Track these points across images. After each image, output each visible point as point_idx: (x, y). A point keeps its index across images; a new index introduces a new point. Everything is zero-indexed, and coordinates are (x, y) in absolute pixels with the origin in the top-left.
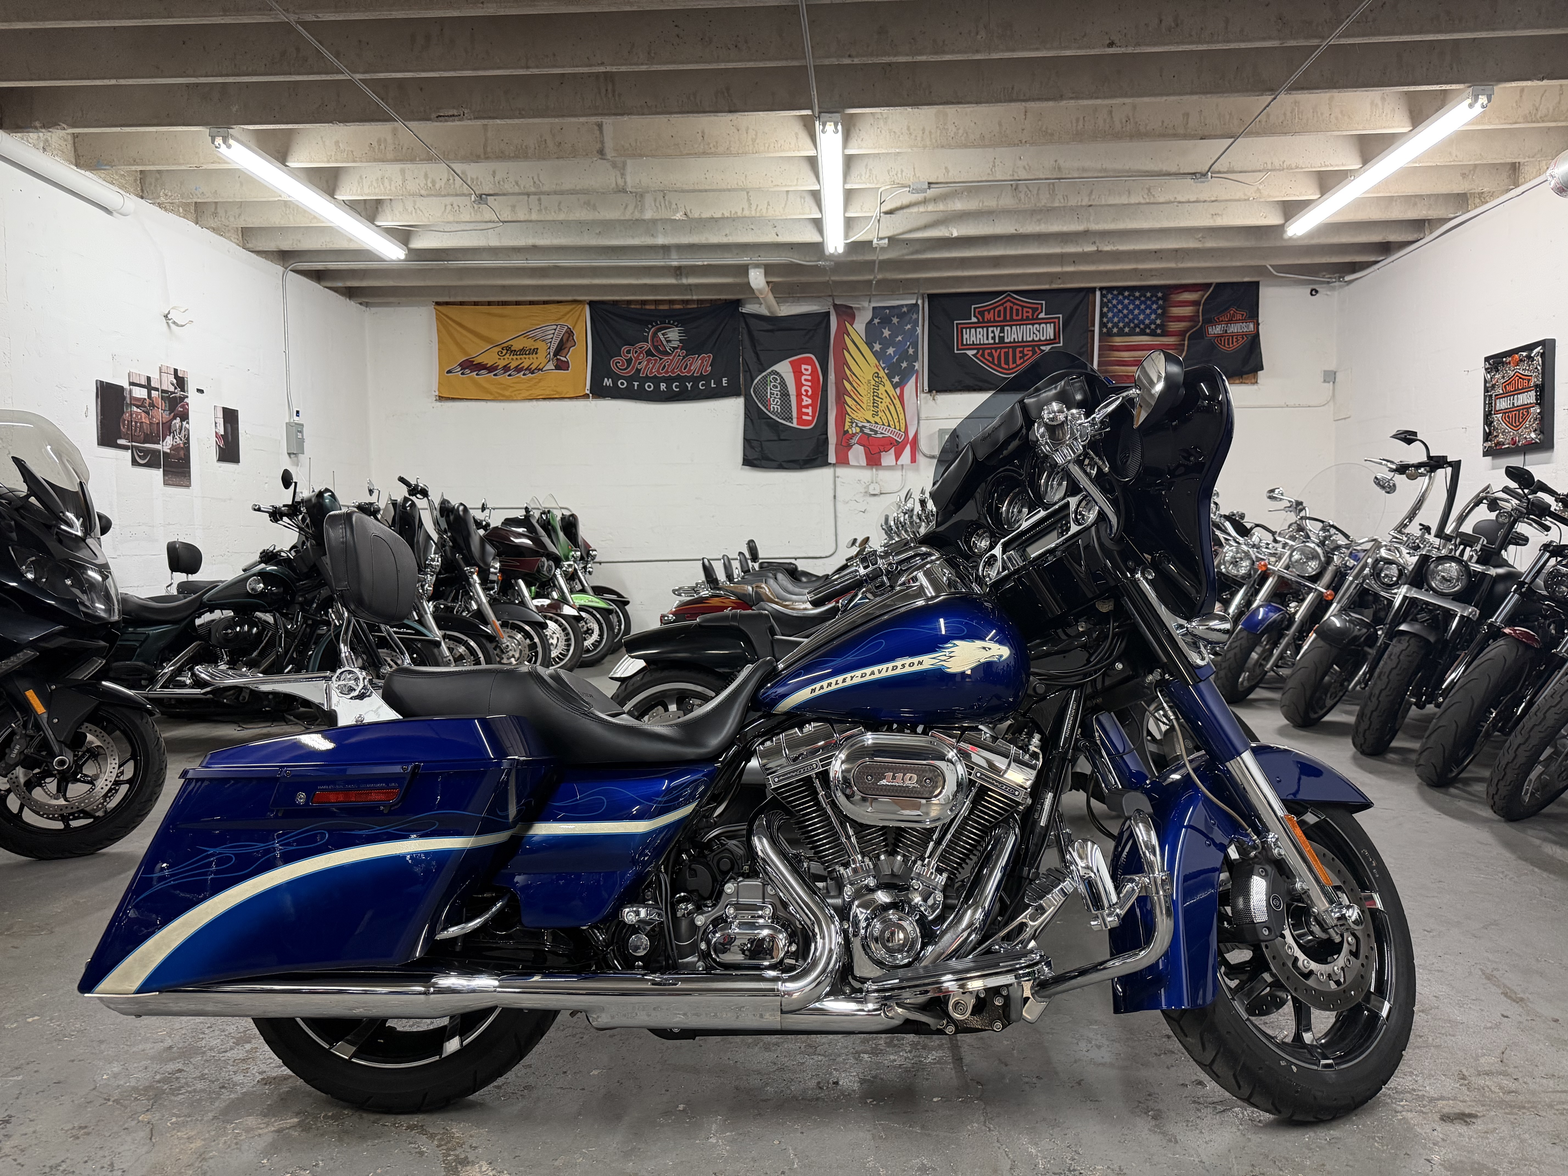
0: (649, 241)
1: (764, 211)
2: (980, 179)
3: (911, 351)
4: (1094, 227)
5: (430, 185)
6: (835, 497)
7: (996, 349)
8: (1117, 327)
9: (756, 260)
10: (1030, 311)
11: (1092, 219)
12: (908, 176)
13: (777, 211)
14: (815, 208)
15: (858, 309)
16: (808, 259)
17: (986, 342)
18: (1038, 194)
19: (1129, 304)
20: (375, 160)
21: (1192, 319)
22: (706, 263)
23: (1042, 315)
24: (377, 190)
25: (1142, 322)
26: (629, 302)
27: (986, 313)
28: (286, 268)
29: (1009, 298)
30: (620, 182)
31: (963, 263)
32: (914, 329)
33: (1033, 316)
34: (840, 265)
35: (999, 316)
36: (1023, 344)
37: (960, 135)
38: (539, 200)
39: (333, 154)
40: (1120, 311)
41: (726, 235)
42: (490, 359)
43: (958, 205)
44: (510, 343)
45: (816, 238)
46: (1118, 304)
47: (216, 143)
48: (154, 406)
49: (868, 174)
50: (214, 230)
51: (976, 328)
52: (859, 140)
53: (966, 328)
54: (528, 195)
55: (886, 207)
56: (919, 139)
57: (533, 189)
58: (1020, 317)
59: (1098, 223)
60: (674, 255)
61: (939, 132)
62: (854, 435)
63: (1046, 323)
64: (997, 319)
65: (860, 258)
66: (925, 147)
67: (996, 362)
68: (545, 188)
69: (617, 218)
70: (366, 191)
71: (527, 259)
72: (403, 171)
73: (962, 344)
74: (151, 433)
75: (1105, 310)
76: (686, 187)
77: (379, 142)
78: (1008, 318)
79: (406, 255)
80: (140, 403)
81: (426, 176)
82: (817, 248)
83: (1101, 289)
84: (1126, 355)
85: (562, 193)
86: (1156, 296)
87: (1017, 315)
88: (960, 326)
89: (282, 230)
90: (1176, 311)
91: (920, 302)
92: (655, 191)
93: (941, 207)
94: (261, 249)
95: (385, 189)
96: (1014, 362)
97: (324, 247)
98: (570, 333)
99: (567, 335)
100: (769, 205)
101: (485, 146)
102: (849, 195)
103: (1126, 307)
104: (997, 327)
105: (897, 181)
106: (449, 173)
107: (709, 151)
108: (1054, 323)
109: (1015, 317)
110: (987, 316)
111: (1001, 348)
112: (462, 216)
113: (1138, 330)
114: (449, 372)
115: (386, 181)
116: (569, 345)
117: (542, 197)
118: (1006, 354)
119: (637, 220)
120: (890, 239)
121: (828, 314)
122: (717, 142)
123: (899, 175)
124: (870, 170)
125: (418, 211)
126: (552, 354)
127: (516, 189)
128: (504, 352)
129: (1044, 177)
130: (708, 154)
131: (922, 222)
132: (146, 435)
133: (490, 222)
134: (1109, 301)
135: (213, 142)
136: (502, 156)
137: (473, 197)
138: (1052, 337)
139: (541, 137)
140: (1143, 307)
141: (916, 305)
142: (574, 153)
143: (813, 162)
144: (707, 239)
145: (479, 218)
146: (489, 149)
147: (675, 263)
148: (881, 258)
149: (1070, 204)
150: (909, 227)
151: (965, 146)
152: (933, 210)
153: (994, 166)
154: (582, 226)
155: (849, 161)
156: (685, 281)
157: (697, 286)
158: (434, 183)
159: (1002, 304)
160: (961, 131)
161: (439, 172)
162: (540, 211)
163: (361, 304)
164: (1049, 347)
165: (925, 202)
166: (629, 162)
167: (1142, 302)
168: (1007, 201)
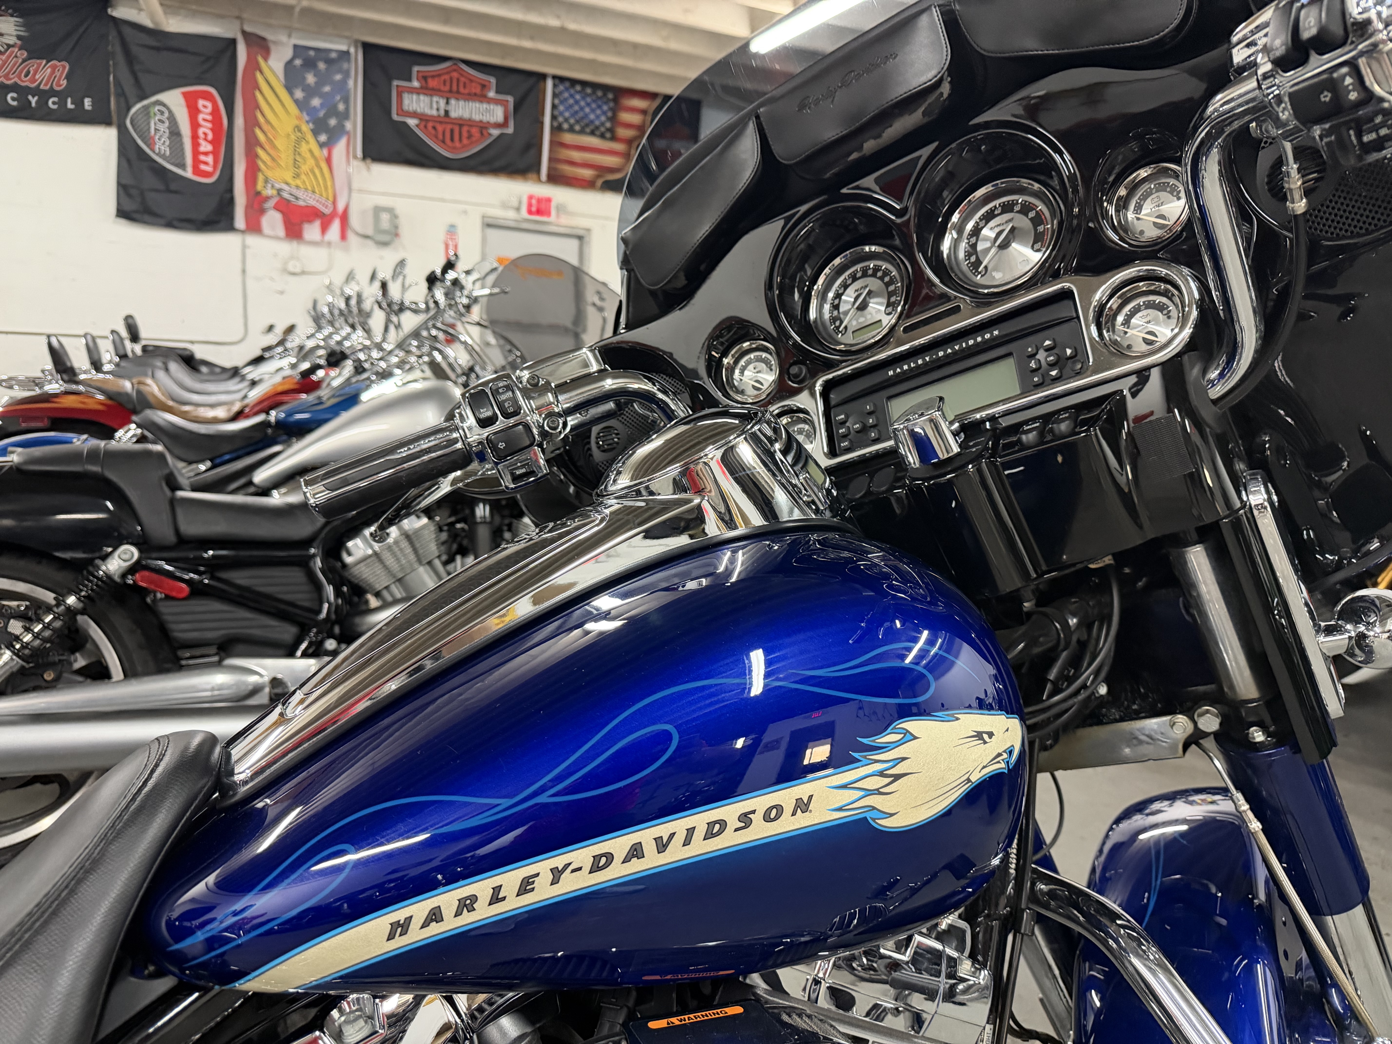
3: (341, 107)
6: (244, 271)
7: (440, 123)
8: (568, 122)
10: (479, 86)
15: (275, 43)
17: (429, 112)
19: (581, 99)
21: (640, 128)
23: (491, 94)
25: (592, 122)
27: (430, 79)
29: (455, 66)
32: (344, 82)
33: (481, 92)
35: (444, 85)
36: (470, 123)
40: (571, 106)
46: (570, 97)
51: (418, 94)
53: (407, 92)
58: (466, 91)
62: (267, 198)
63: (496, 104)
64: (442, 88)
67: (440, 138)
73: (402, 110)
75: (556, 101)
78: (454, 90)
83: (553, 77)
84: (575, 155)
86: (607, 96)
87: (464, 88)
88: (399, 88)
90: (625, 117)
91: (352, 50)
103: (577, 102)
104: (442, 97)
108: (504, 105)
109: (462, 90)
111: (446, 123)
113: (588, 129)
118: (452, 131)
121: (233, 42)
134: (561, 93)
138: (502, 121)
140: (594, 106)
141: (347, 53)
164: (498, 132)
167: (593, 100)
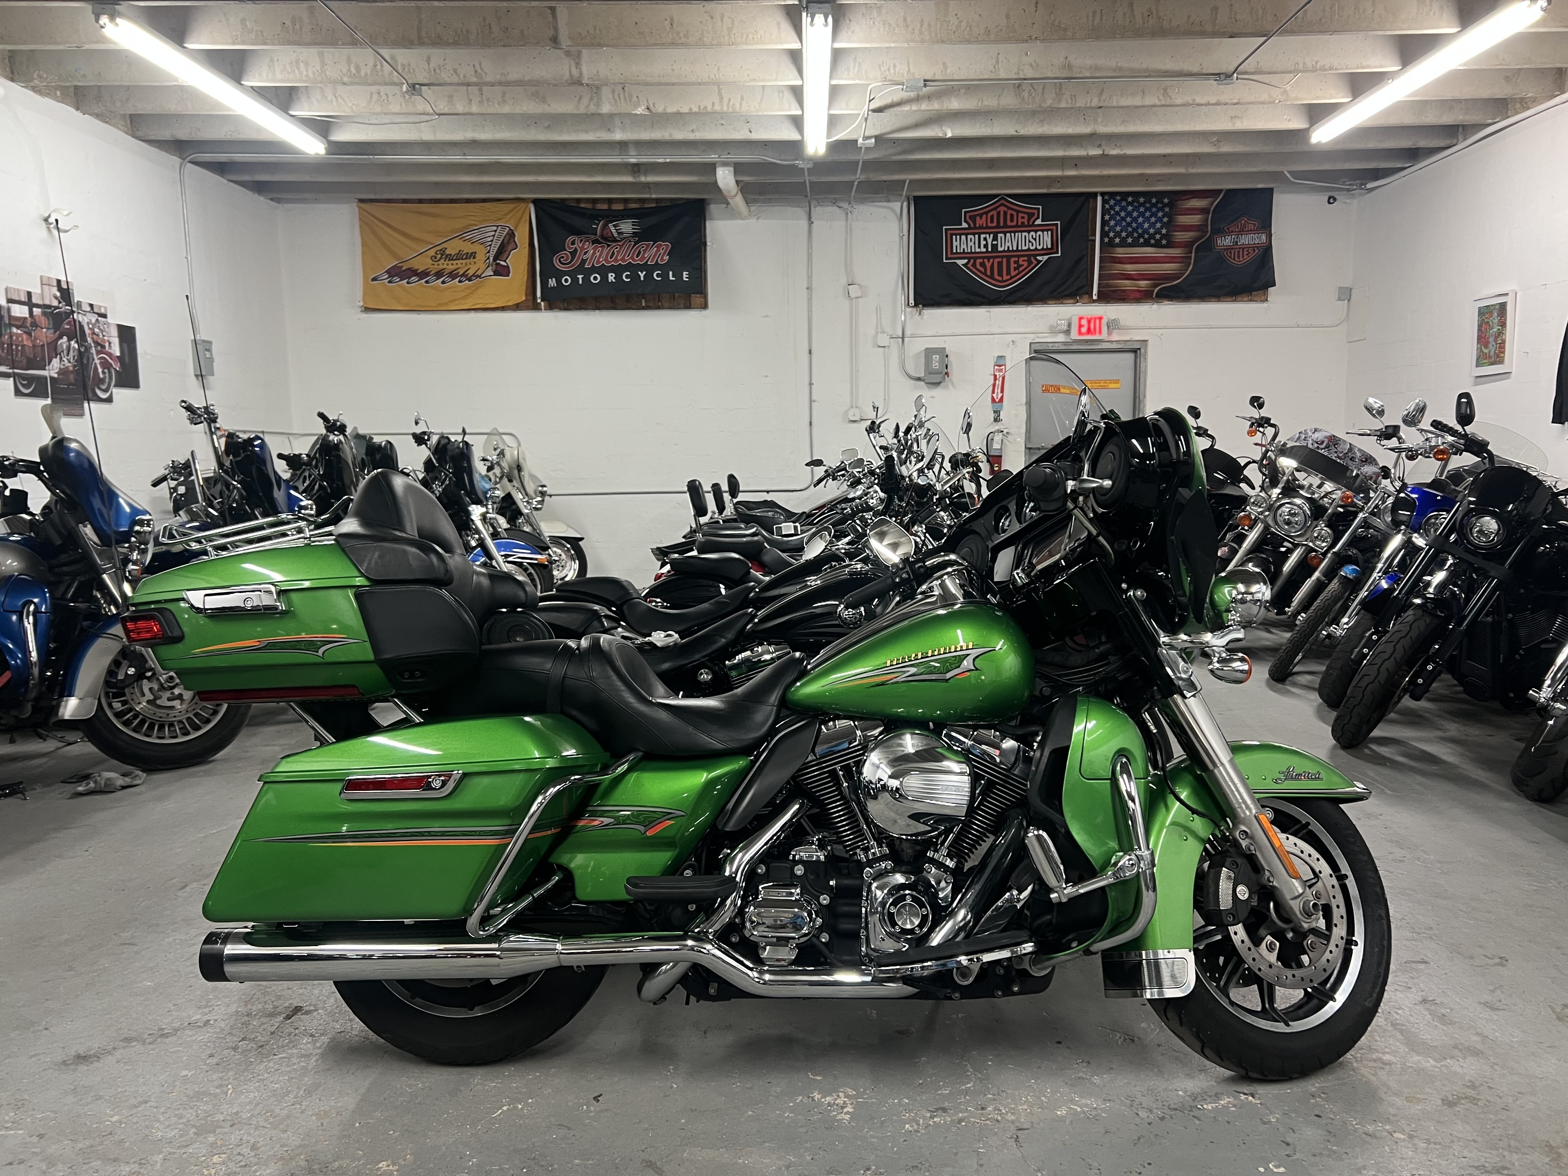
0: (604, 136)
1: (737, 106)
2: (981, 77)
4: (1102, 129)
5: (353, 71)
6: (811, 423)
7: (989, 258)
8: (1120, 236)
9: (725, 157)
10: (1026, 216)
11: (1100, 120)
12: (901, 71)
13: (751, 106)
14: (795, 104)
16: (783, 158)
17: (978, 250)
18: (1043, 93)
19: (1133, 211)
20: (289, 43)
21: (1201, 228)
22: (668, 160)
23: (1039, 222)
24: (291, 76)
25: (1146, 231)
26: (578, 200)
27: (978, 218)
28: (184, 159)
29: (1003, 201)
30: (575, 72)
31: (955, 164)
33: (1028, 222)
34: (818, 165)
35: (992, 222)
36: (1017, 253)
37: (963, 29)
38: (480, 90)
39: (239, 33)
40: (1123, 219)
41: (692, 131)
42: (420, 264)
43: (955, 104)
44: (444, 246)
45: (794, 136)
46: (1121, 210)
47: (101, 22)
48: (37, 326)
49: (856, 69)
50: (97, 116)
51: (966, 235)
52: (850, 33)
53: (956, 235)
54: (468, 85)
55: (875, 105)
56: (917, 32)
57: (474, 80)
58: (1014, 223)
59: (1106, 126)
60: (632, 152)
61: (939, 24)
63: (1043, 231)
64: (990, 225)
65: (842, 158)
66: (923, 41)
67: (989, 273)
68: (488, 79)
69: (569, 112)
70: (279, 76)
71: (464, 155)
72: (321, 55)
73: (952, 253)
74: (35, 357)
75: (1107, 217)
76: (649, 79)
77: (294, 21)
78: (1002, 224)
79: (326, 149)
80: (21, 323)
81: (349, 61)
82: (795, 147)
83: (1103, 194)
84: (1130, 268)
85: (508, 84)
86: (1162, 202)
87: (1012, 221)
88: (949, 232)
89: (178, 118)
90: (1183, 220)
91: (905, 205)
92: (614, 84)
93: (935, 106)
94: (153, 138)
95: (301, 74)
96: (1008, 273)
97: (228, 137)
98: (511, 234)
99: (507, 237)
100: (742, 99)
101: (419, 30)
102: (835, 92)
103: (1129, 214)
104: (989, 234)
105: (889, 78)
106: (375, 57)
107: (680, 41)
108: (1052, 231)
109: (1009, 223)
110: (979, 222)
111: (995, 257)
112: (391, 107)
113: (1142, 240)
114: (374, 279)
115: (302, 65)
116: (510, 247)
117: (484, 88)
118: (1000, 264)
119: (593, 114)
120: (877, 138)
122: (687, 31)
123: (892, 71)
124: (860, 64)
125: (340, 100)
126: (491, 259)
127: (455, 79)
128: (439, 256)
129: (1053, 76)
130: (677, 44)
131: (911, 121)
132: (29, 360)
133: (424, 114)
134: (1112, 208)
135: (97, 21)
136: (438, 42)
137: (405, 88)
138: (1049, 246)
139: (484, 20)
140: (1148, 214)
142: (523, 40)
143: (796, 57)
144: (671, 134)
145: (410, 109)
146: (423, 34)
147: (633, 160)
148: (866, 157)
149: (1078, 105)
150: (898, 125)
151: (969, 42)
152: (927, 108)
153: (997, 62)
154: (529, 120)
155: (837, 55)
156: (643, 179)
157: (657, 184)
158: (358, 68)
159: (995, 209)
160: (964, 24)
161: (364, 57)
162: (481, 102)
163: (272, 199)
164: (1046, 257)
165: (917, 99)
166: (585, 52)
167: (1147, 210)
168: (1009, 100)
